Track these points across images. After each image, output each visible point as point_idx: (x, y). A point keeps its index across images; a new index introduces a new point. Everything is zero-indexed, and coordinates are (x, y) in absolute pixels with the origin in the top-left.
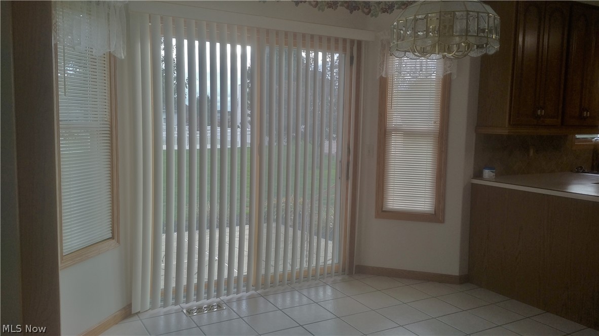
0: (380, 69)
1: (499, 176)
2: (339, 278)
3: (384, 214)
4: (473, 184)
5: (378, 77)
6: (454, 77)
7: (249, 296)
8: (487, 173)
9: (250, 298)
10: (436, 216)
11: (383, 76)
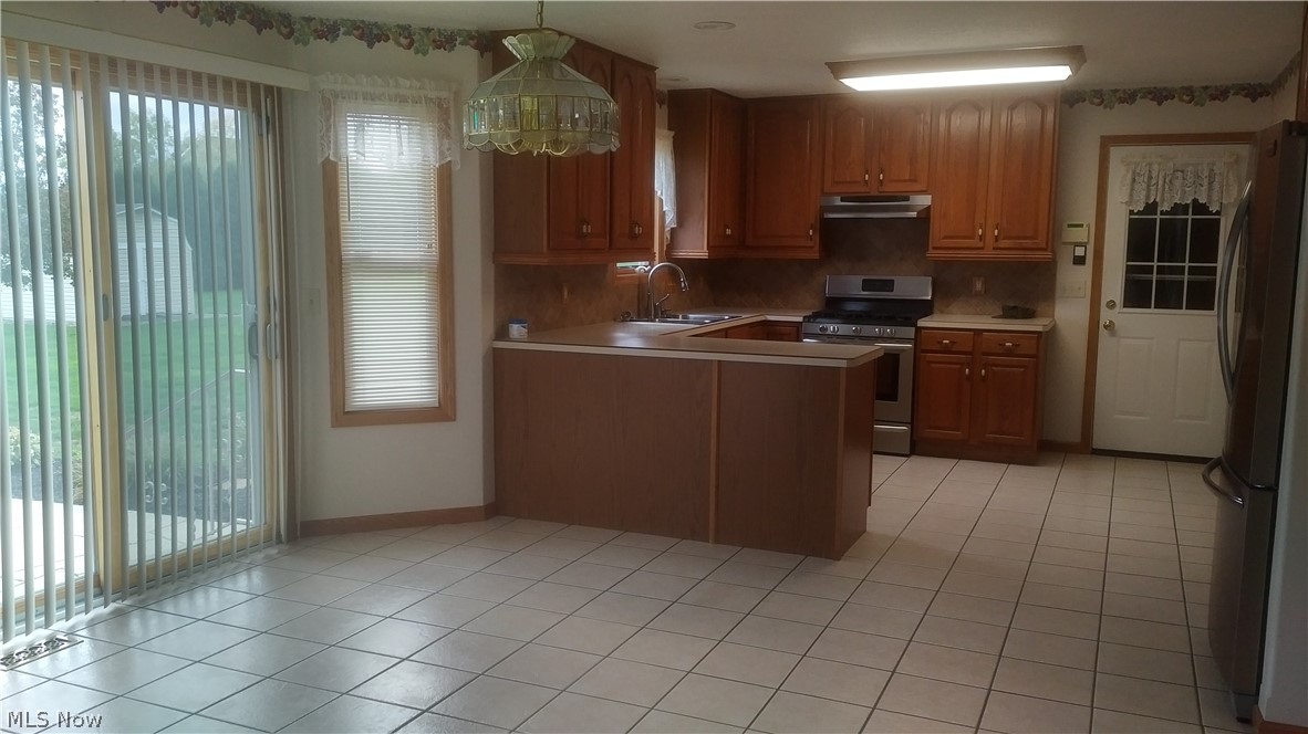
0: (322, 144)
1: (535, 331)
2: (273, 551)
3: (348, 417)
4: (495, 350)
5: (320, 161)
6: (457, 167)
7: (92, 620)
8: (516, 330)
9: (91, 624)
10: (442, 411)
11: (332, 158)
